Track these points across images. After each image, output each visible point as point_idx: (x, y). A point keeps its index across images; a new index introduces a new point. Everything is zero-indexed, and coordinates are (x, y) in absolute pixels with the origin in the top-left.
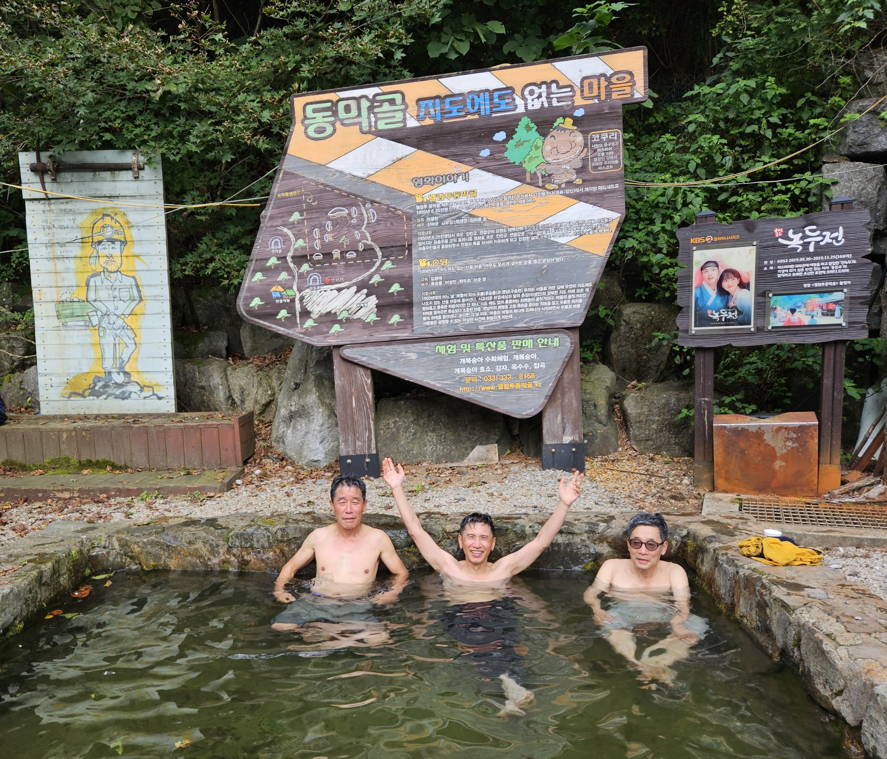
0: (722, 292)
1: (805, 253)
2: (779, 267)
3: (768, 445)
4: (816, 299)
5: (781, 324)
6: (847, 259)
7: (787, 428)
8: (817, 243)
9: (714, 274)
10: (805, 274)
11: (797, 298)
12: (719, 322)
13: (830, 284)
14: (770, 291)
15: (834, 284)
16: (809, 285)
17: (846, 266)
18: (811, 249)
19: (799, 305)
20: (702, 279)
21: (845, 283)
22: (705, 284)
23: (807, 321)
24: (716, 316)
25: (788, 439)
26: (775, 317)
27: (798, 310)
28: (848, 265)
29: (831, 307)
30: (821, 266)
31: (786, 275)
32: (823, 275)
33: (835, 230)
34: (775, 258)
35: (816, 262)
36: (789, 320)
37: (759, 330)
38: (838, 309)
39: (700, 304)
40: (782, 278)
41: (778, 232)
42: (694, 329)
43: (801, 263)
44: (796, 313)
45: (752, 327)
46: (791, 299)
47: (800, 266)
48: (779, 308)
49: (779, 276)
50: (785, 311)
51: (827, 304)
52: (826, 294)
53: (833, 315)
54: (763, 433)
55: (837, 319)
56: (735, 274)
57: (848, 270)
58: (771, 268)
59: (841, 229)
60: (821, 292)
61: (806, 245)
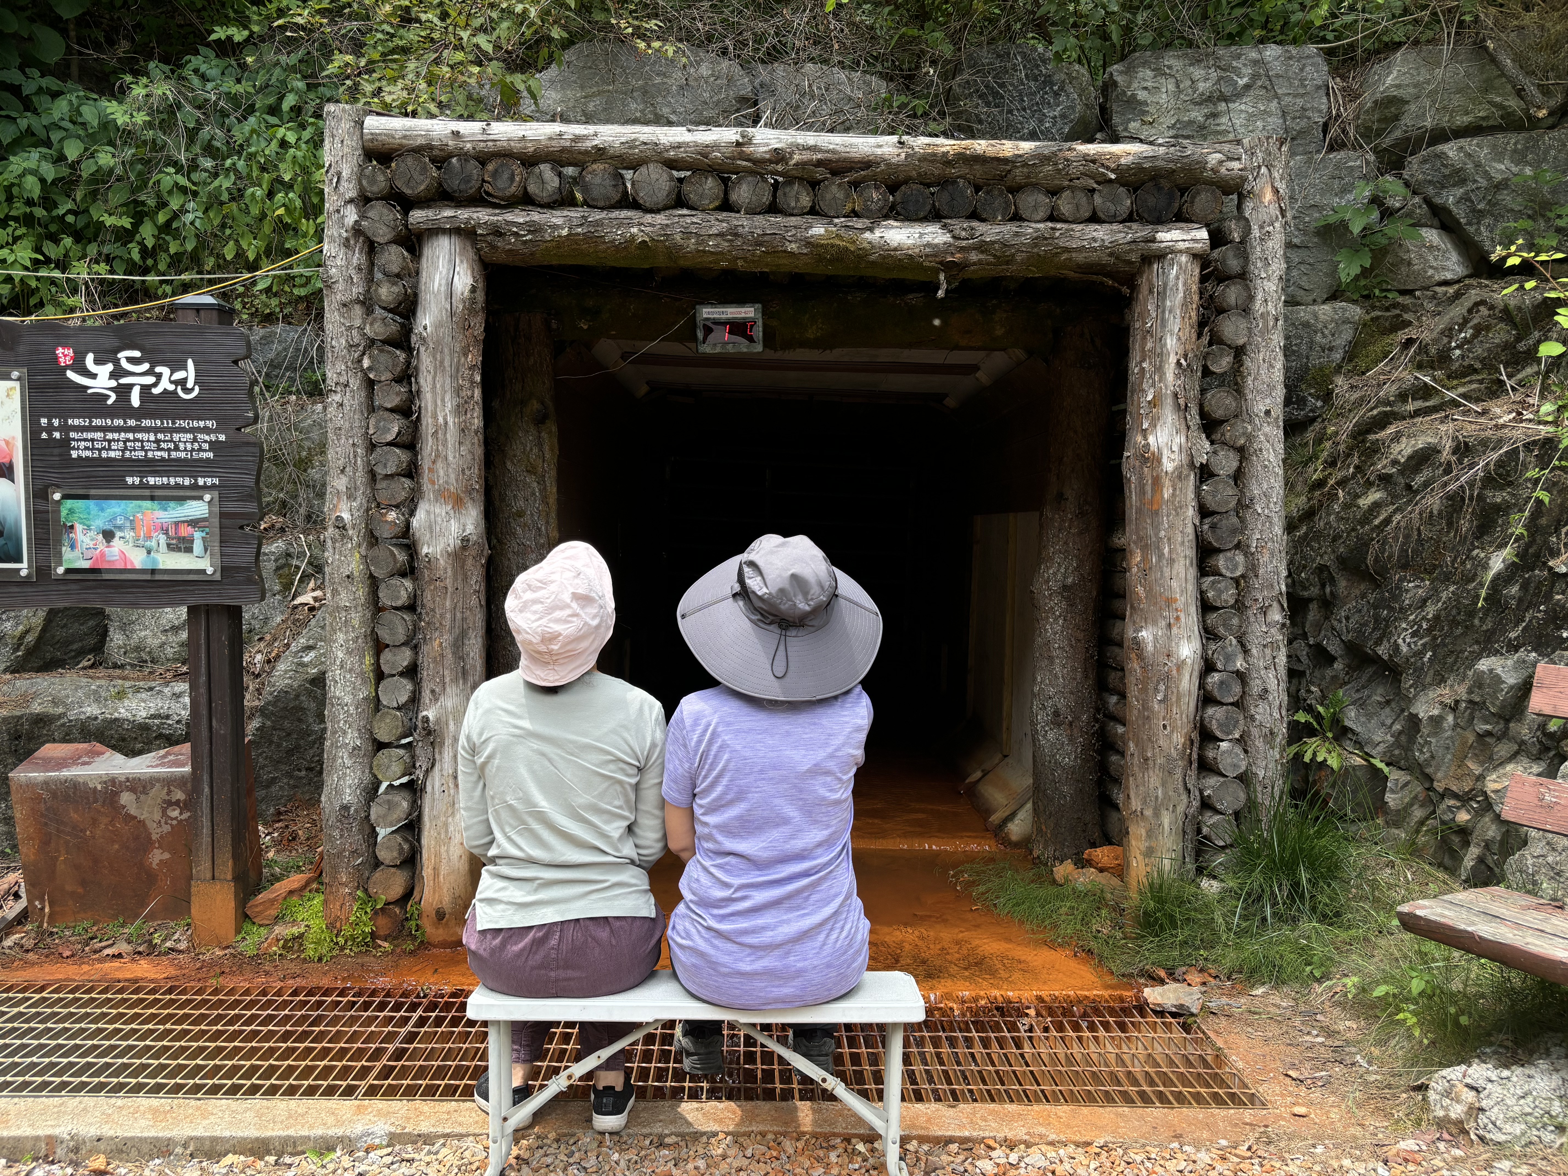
1: (123, 408)
2: (73, 435)
4: (153, 512)
5: (86, 565)
6: (206, 430)
10: (127, 454)
11: (116, 508)
13: (179, 480)
14: (58, 486)
15: (187, 482)
16: (137, 480)
17: (206, 446)
18: (135, 401)
19: (119, 522)
21: (209, 481)
23: (138, 559)
26: (73, 547)
27: (118, 534)
28: (211, 443)
29: (185, 531)
30: (157, 441)
31: (88, 453)
32: (163, 459)
35: (147, 430)
36: (102, 554)
37: (40, 574)
38: (198, 535)
40: (80, 458)
41: (64, 355)
43: (119, 429)
44: (116, 542)
46: (102, 510)
47: (116, 436)
48: (79, 528)
49: (74, 454)
50: (92, 534)
51: (177, 524)
52: (172, 504)
53: (189, 550)
55: (198, 560)
57: (211, 455)
58: (57, 435)
60: (163, 496)
61: (123, 391)
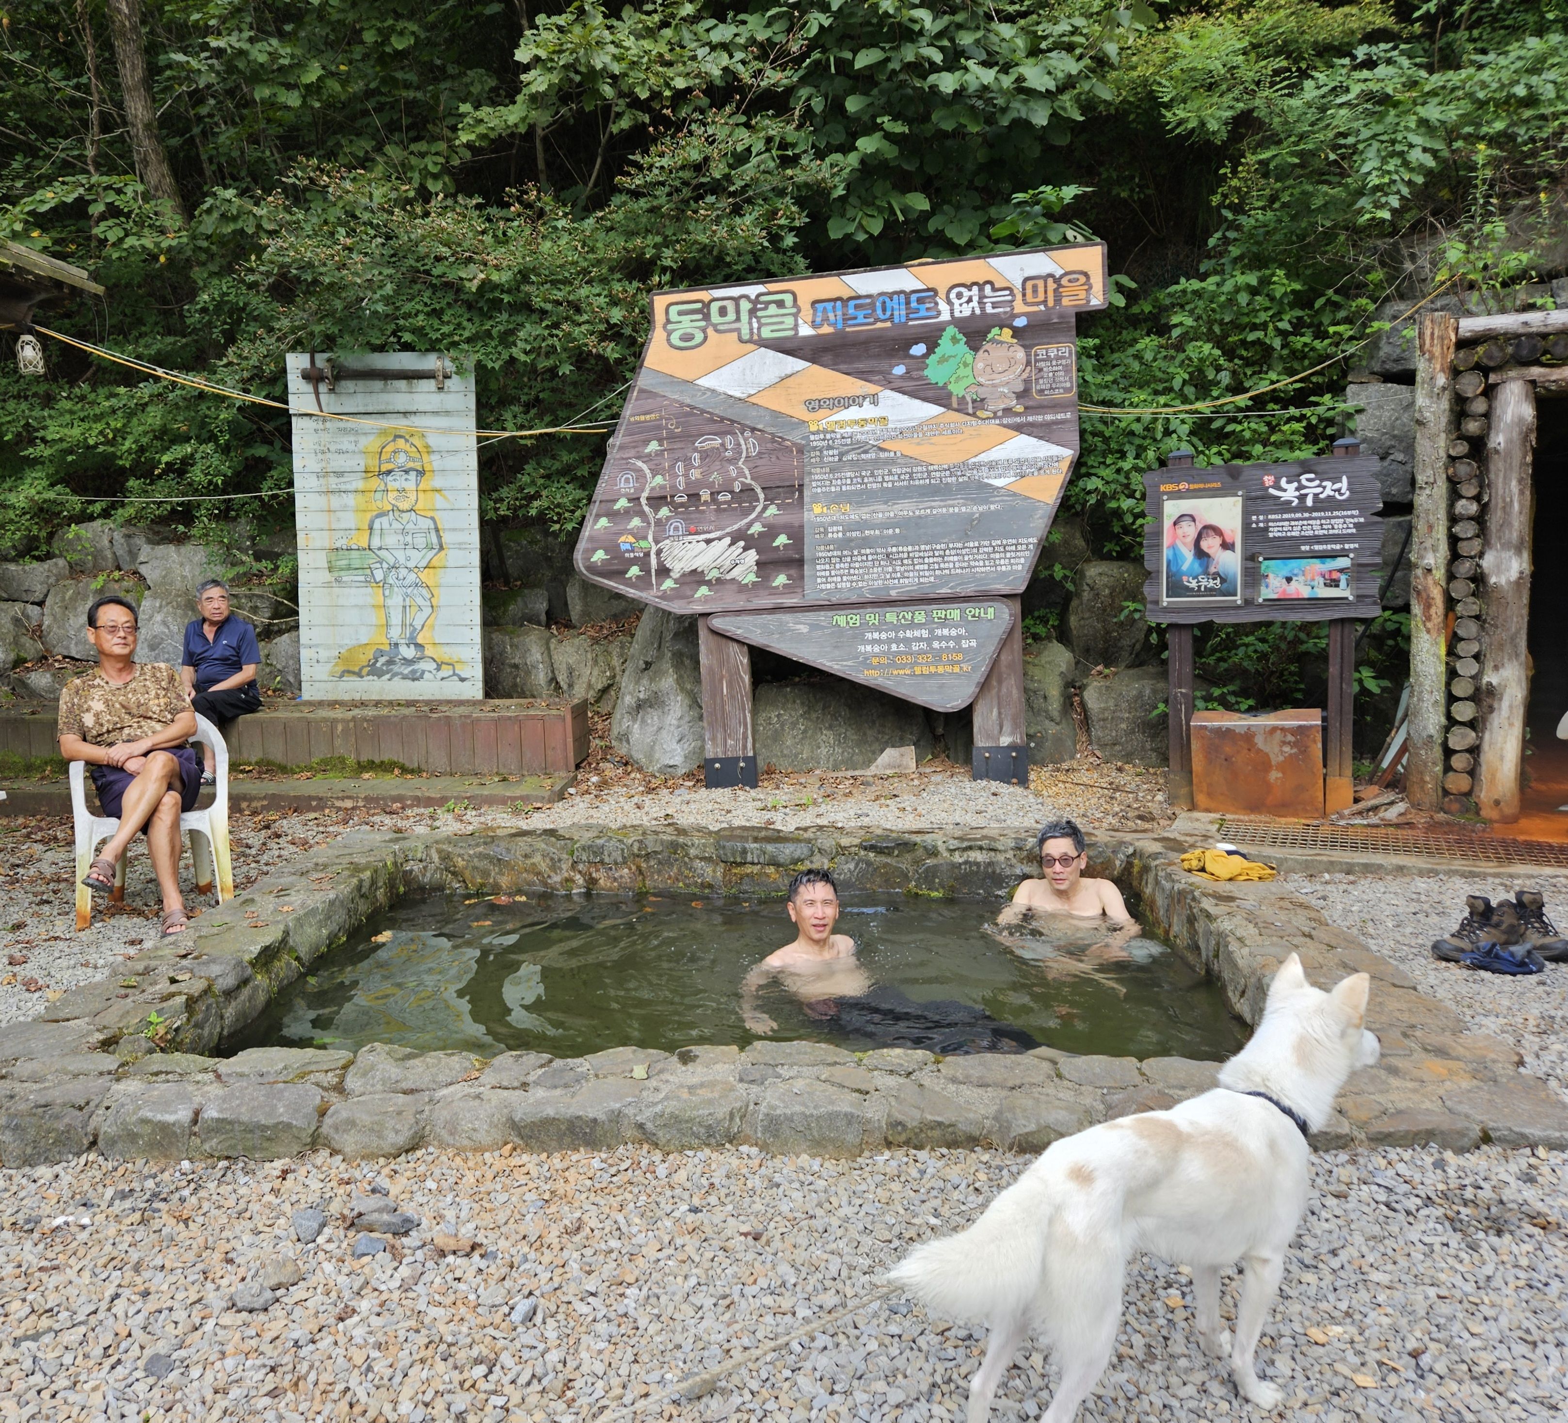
0: (1201, 554)
1: (1302, 507)
2: (1270, 524)
3: (1259, 751)
4: (1317, 566)
5: (1275, 596)
6: (1352, 516)
7: (1283, 729)
8: (1316, 495)
9: (1190, 531)
10: (1303, 533)
12: (1198, 593)
13: (1333, 546)
14: (1261, 553)
15: (1338, 547)
16: (1307, 548)
17: (1351, 525)
18: (1309, 502)
20: (1175, 537)
21: (1352, 546)
22: (1179, 543)
23: (1306, 592)
24: (1194, 584)
25: (1284, 743)
26: (1267, 587)
27: (1294, 578)
28: (1354, 523)
29: (1335, 575)
30: (1321, 525)
31: (1279, 534)
32: (1324, 535)
33: (1336, 480)
34: (1266, 513)
35: (1315, 518)
36: (1284, 590)
37: (1248, 603)
38: (1343, 578)
39: (1174, 569)
40: (1274, 537)
41: (1268, 480)
42: (1165, 601)
43: (1298, 519)
44: (1293, 583)
45: (1238, 599)
46: (1286, 565)
47: (1296, 523)
48: (1271, 575)
49: (1271, 535)
51: (1331, 571)
52: (1328, 560)
53: (1337, 586)
54: (1253, 735)
55: (1343, 591)
56: (1217, 531)
57: (1354, 530)
58: (1261, 524)
59: (1344, 479)
60: (1323, 556)
61: (1302, 498)
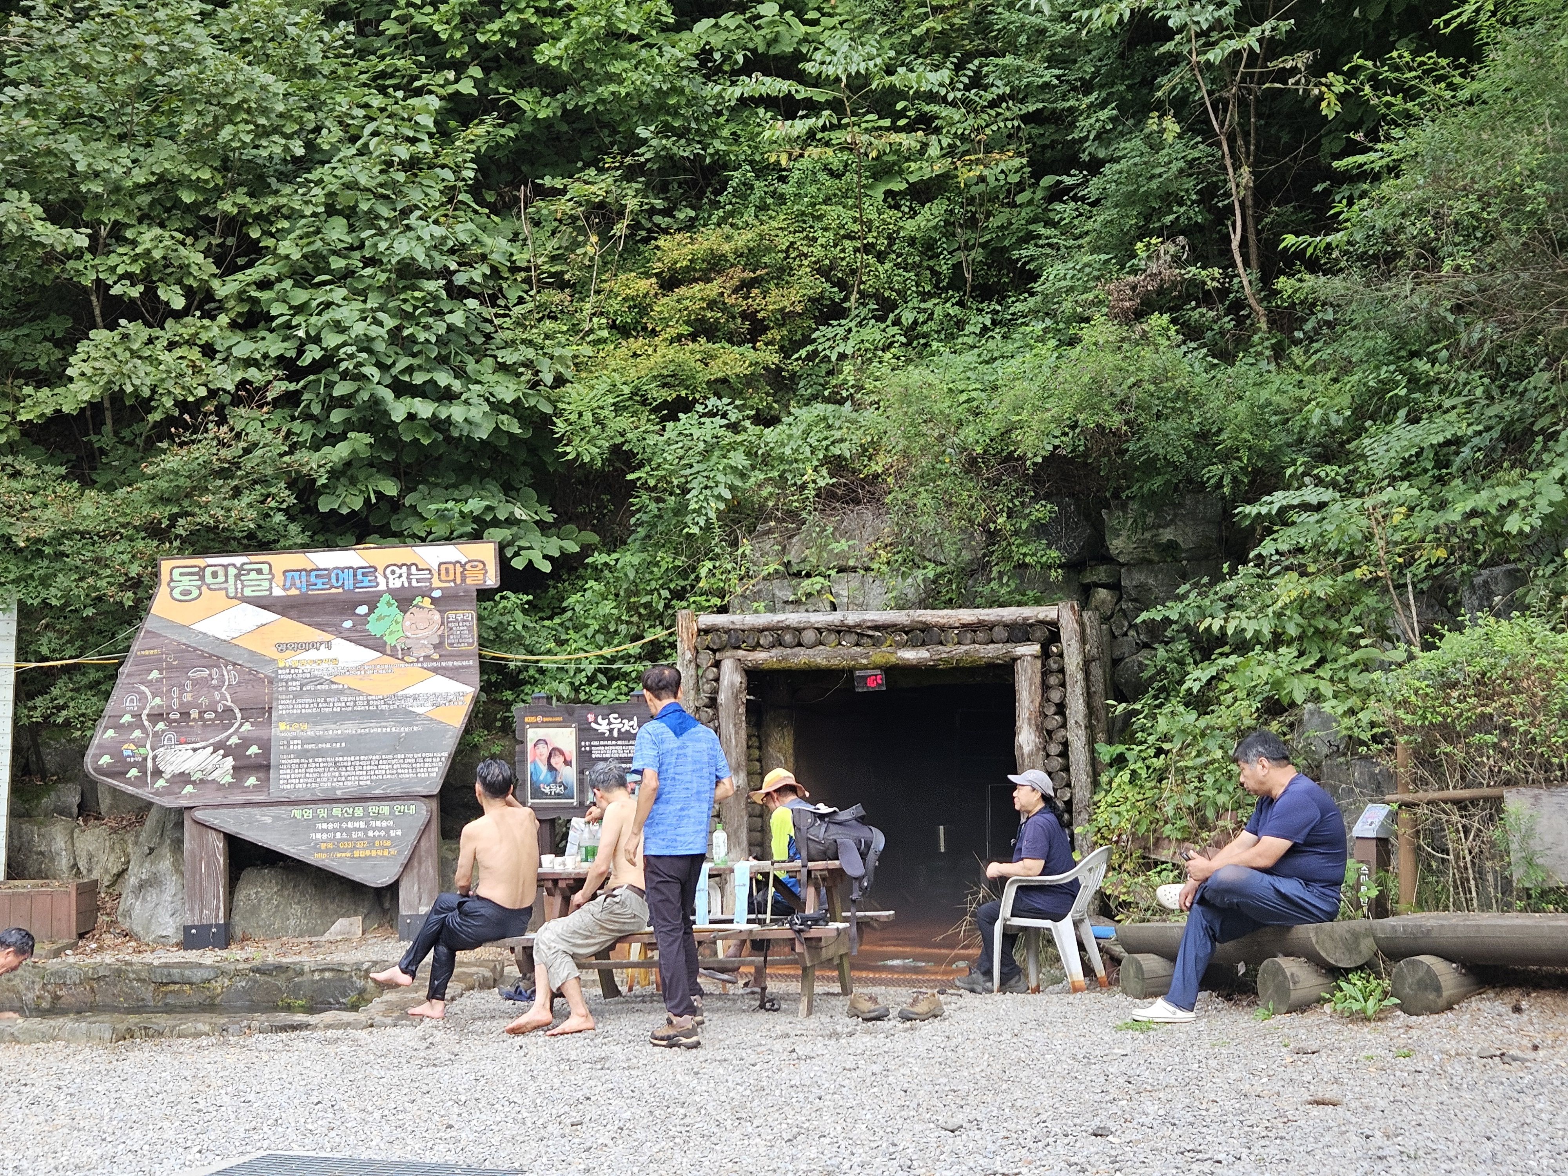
0: (551, 768)
1: (611, 738)
2: (593, 748)
8: (619, 729)
9: (544, 751)
12: (550, 796)
18: (615, 734)
20: (535, 755)
22: (537, 760)
24: (547, 790)
30: (623, 750)
33: (631, 719)
35: (619, 745)
37: (581, 804)
39: (535, 778)
41: (591, 717)
43: (609, 746)
45: (575, 802)
49: (593, 756)
56: (562, 753)
58: (587, 748)
59: (635, 719)
